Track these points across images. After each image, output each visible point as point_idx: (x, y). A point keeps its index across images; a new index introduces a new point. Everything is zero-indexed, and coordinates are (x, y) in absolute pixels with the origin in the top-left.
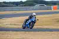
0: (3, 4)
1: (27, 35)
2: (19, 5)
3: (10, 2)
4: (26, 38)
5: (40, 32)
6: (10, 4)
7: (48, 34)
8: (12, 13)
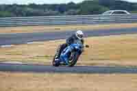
0: (29, 9)
1: (85, 81)
2: (66, 11)
3: (45, 5)
4: (82, 88)
5: (114, 75)
6: (44, 9)
7: (133, 80)
8: (50, 29)
